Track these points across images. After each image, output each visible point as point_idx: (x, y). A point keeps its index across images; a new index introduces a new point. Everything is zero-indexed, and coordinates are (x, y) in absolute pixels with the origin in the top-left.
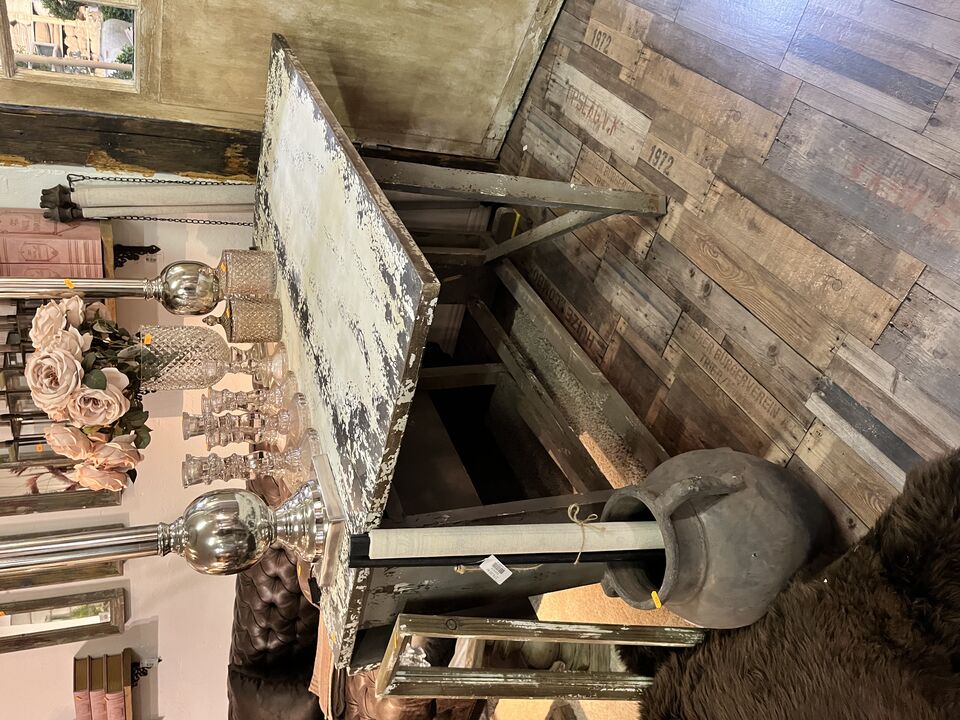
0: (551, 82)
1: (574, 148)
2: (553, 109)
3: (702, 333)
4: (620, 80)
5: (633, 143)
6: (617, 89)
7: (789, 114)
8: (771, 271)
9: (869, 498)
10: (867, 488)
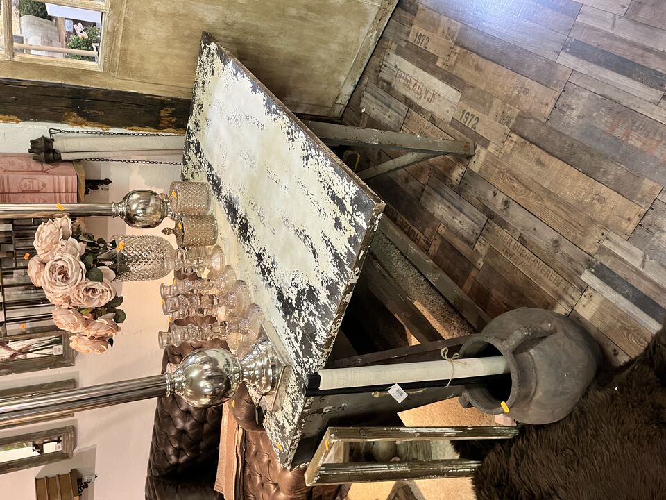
0: (383, 66)
1: (402, 111)
2: (385, 85)
3: (504, 233)
4: (437, 66)
5: (448, 108)
6: (435, 72)
7: (564, 91)
8: (553, 191)
9: (628, 335)
10: (626, 329)
